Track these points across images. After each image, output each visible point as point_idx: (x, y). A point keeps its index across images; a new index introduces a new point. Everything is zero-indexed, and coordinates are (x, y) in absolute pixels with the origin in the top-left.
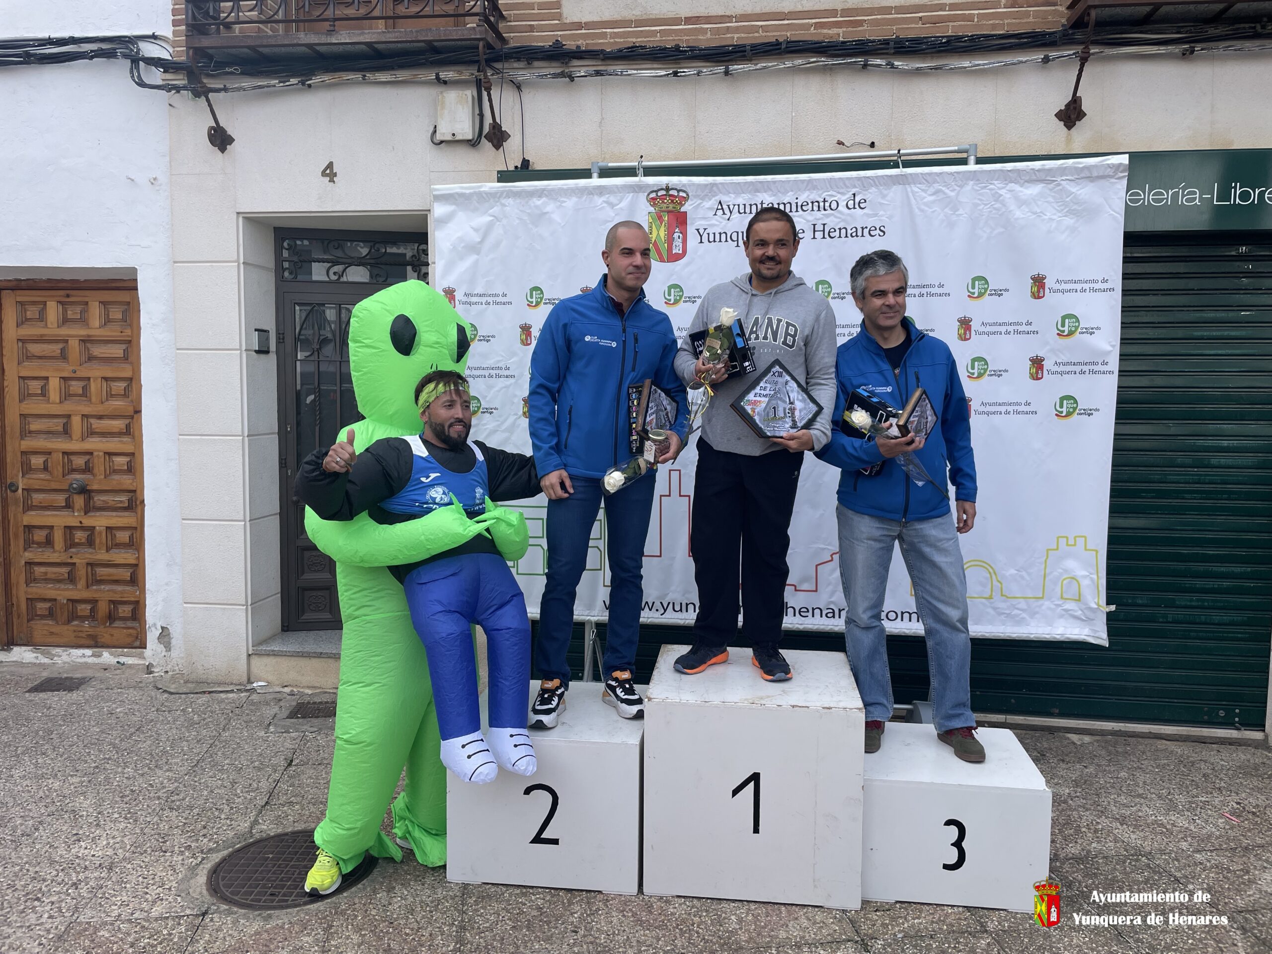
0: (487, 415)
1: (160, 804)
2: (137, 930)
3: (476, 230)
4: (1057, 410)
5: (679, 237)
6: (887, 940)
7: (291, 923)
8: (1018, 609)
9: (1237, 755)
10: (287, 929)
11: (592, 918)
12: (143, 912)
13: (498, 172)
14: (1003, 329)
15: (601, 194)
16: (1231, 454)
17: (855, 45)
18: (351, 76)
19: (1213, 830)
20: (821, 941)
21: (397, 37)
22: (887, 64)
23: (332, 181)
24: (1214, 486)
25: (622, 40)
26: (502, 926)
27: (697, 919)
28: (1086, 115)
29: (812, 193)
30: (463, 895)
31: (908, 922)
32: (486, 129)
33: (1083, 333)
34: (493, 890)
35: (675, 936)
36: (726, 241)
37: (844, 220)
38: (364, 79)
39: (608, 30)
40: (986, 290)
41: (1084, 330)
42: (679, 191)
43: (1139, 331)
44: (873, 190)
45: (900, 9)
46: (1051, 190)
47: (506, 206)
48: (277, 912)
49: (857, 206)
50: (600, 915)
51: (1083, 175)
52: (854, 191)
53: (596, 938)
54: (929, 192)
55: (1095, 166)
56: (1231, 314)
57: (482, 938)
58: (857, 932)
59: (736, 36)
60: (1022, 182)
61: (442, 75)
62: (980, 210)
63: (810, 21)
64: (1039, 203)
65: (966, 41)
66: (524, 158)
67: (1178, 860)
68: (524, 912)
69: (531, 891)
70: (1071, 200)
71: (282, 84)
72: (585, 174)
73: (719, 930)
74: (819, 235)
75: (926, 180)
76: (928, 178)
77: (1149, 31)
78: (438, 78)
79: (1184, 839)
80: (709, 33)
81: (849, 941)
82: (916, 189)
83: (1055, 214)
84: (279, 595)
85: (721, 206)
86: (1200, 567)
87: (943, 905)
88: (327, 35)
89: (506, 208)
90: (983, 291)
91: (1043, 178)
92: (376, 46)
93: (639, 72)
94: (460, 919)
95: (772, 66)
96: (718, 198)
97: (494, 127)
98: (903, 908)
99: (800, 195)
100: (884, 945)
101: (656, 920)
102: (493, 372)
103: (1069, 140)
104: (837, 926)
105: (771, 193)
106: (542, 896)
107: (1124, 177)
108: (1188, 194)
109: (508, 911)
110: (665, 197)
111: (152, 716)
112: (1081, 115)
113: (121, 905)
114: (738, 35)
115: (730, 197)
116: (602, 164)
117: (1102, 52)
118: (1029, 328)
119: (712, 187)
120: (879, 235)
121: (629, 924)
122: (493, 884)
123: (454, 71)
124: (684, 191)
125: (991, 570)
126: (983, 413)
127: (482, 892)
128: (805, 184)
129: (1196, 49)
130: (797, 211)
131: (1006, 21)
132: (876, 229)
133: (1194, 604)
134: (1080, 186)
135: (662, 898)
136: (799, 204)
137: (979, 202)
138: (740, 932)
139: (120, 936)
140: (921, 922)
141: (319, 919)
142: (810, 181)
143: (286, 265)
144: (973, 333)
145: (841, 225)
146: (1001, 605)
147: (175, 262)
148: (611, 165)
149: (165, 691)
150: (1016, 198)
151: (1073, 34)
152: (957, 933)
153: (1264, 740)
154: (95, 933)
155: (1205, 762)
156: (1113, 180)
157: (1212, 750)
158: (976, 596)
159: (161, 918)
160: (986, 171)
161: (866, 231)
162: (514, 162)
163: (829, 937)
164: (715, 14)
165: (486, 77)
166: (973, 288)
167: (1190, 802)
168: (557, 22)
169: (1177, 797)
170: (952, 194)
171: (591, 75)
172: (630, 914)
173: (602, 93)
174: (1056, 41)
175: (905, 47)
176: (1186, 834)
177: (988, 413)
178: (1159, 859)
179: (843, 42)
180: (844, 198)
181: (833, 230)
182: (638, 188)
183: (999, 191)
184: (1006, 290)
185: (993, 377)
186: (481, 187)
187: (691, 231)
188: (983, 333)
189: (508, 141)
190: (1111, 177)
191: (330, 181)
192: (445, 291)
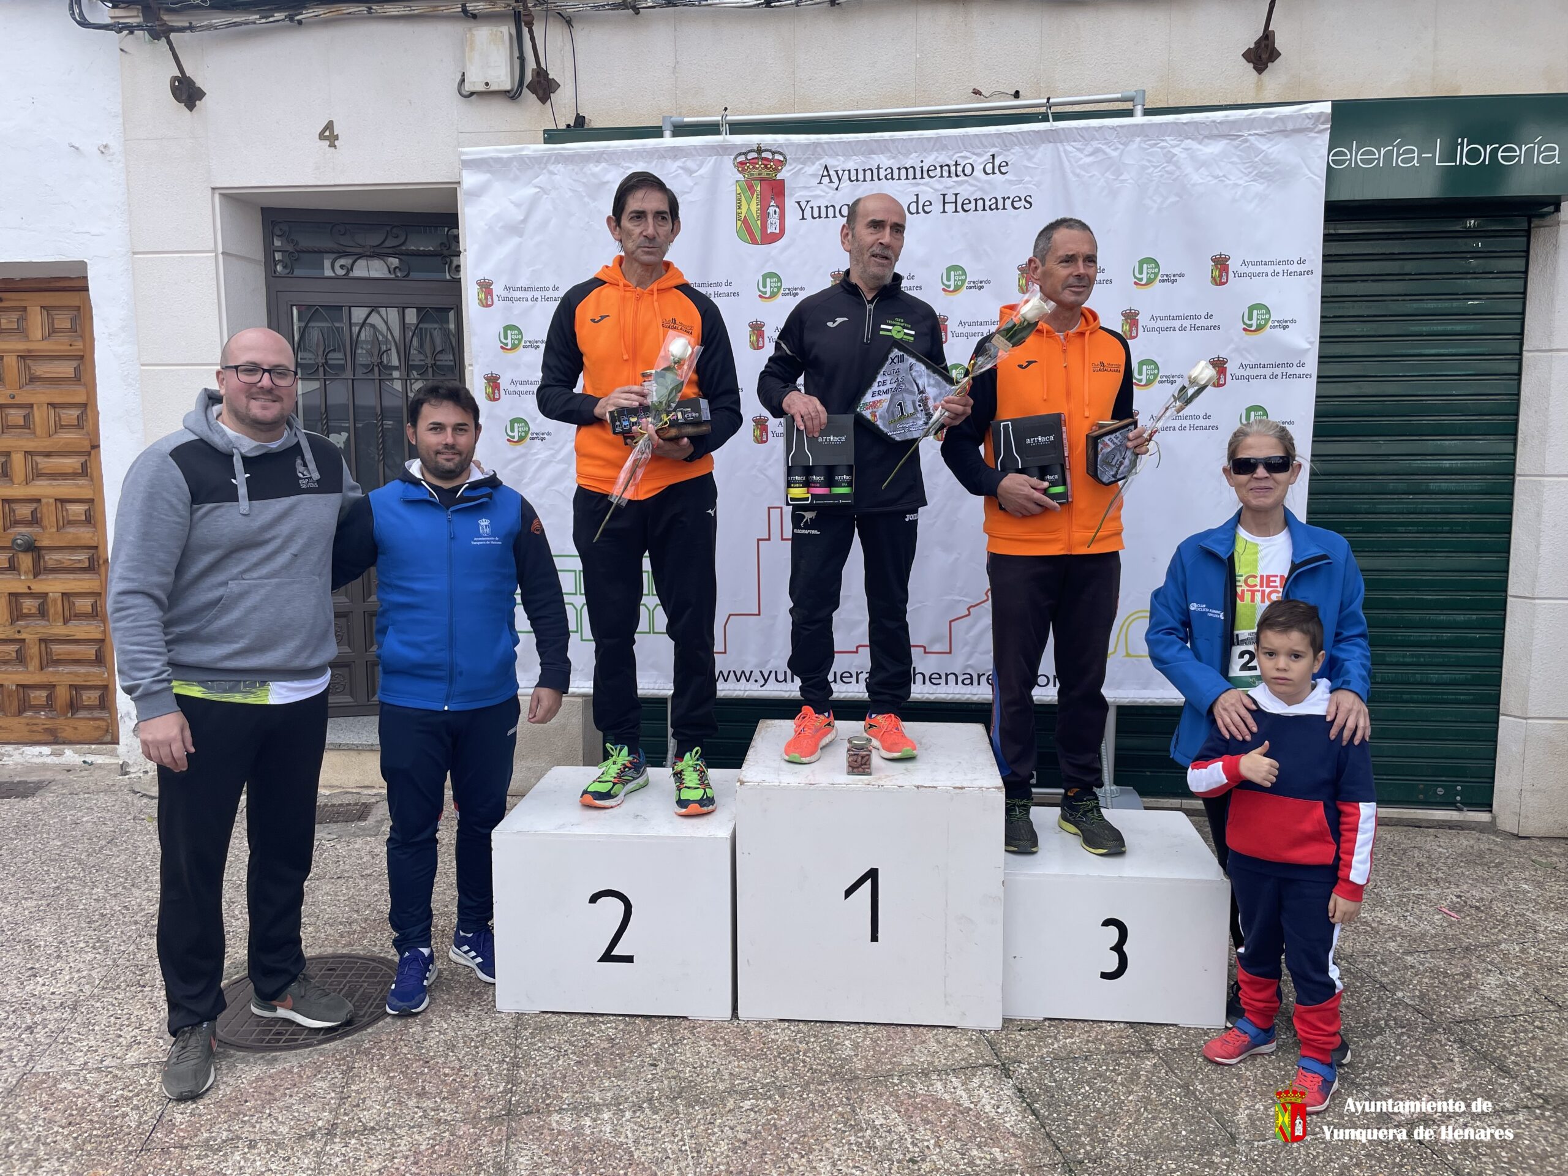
0: (538, 442)
1: (137, 929)
2: (106, 1080)
3: (518, 205)
4: (1242, 424)
5: (775, 211)
6: (1033, 1063)
7: (301, 1066)
9: (1459, 841)
10: (296, 1073)
11: (675, 1048)
12: (115, 1059)
13: (545, 131)
14: (1177, 324)
15: (675, 158)
16: (1453, 477)
18: (353, 8)
19: (1428, 928)
20: (954, 1067)
23: (332, 145)
24: (1434, 516)
26: (565, 1061)
27: (803, 1046)
28: (1280, 54)
29: (940, 154)
30: (517, 1026)
31: (1058, 1041)
32: (528, 78)
33: (1276, 327)
34: (554, 1019)
35: (776, 1066)
36: (835, 216)
37: (981, 189)
38: (370, 13)
40: (1156, 274)
41: (1276, 324)
42: (773, 153)
43: (1342, 326)
44: (1017, 149)
46: (1236, 147)
47: (555, 174)
48: (284, 1054)
49: (996, 170)
50: (685, 1045)
51: (1275, 128)
52: (993, 151)
53: (680, 1072)
54: (1085, 152)
55: (1289, 117)
56: (1455, 304)
57: (539, 1076)
58: (997, 1055)
60: (1201, 137)
61: (470, 7)
62: (1148, 174)
66: (578, 114)
67: (1384, 964)
68: (591, 1044)
69: (601, 1019)
70: (1260, 160)
71: (263, 21)
72: (655, 132)
73: (830, 1058)
74: (950, 208)
75: (1082, 137)
76: (1085, 134)
78: (464, 10)
79: (1393, 939)
81: (987, 1066)
82: (1069, 148)
83: (1241, 178)
85: (828, 171)
86: (1415, 615)
87: (1101, 1021)
89: (554, 177)
90: (1152, 276)
91: (1226, 132)
94: (512, 1055)
96: (823, 162)
97: (538, 74)
98: (1053, 1026)
99: (926, 157)
100: (1029, 1070)
101: (753, 1048)
103: (1259, 87)
104: (973, 1049)
105: (889, 155)
106: (614, 1025)
107: (1326, 129)
108: (1406, 152)
109: (572, 1044)
110: (756, 161)
111: (128, 825)
112: (1274, 55)
113: (88, 1051)
115: (838, 160)
116: (676, 119)
118: (1209, 323)
119: (816, 147)
120: (1025, 208)
121: (720, 1054)
122: (553, 1013)
123: (486, 2)
124: (780, 153)
127: (540, 1022)
128: (932, 144)
130: (922, 178)
132: (1020, 200)
133: (1408, 660)
134: (1272, 143)
135: (761, 1022)
136: (925, 169)
137: (1148, 164)
138: (855, 1060)
139: (86, 1088)
140: (1075, 1041)
141: (336, 1060)
142: (938, 139)
143: (278, 256)
144: (1140, 329)
145: (978, 195)
147: (134, 253)
148: (686, 120)
149: (144, 795)
150: (1193, 158)
152: (1116, 1053)
153: (1491, 822)
154: (55, 1085)
155: (1420, 848)
156: (1312, 135)
157: (1429, 836)
159: (138, 1065)
160: (1157, 125)
161: (1008, 202)
162: (565, 119)
163: (963, 1063)
165: (526, 8)
166: (1141, 273)
167: (1400, 896)
169: (1384, 890)
170: (1115, 154)
171: (661, 6)
172: (722, 1043)
173: (675, 30)
176: (1395, 933)
178: (1362, 962)
180: (981, 160)
181: (967, 201)
182: (723, 150)
183: (1171, 150)
184: (1181, 275)
185: (1165, 384)
186: (522, 149)
187: (790, 204)
188: (1153, 329)
189: (557, 92)
190: (1311, 130)
191: (330, 146)
192: (479, 283)
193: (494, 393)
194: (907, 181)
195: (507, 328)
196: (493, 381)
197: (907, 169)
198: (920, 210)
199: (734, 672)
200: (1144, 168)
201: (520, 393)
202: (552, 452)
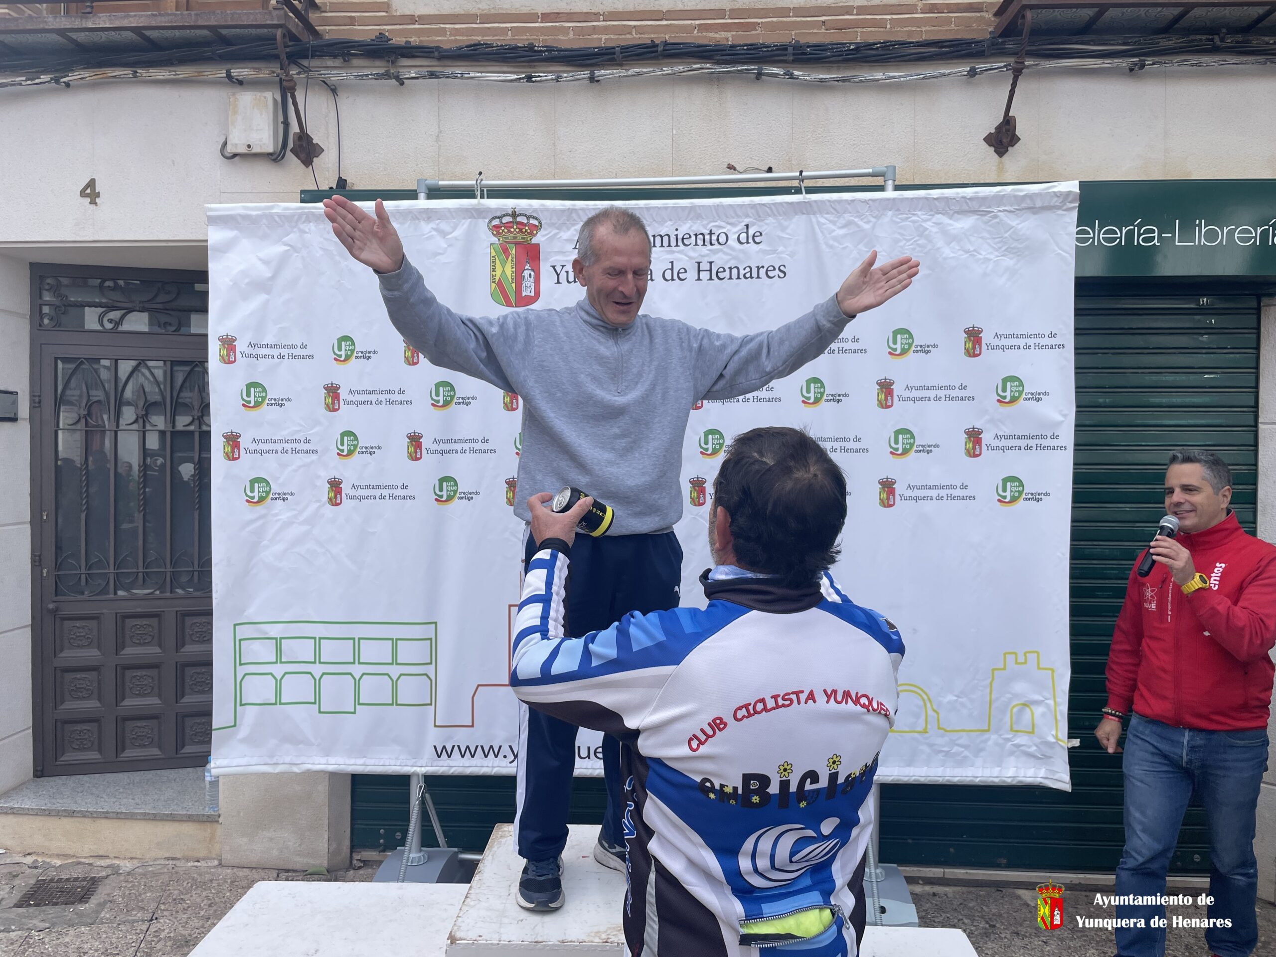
0: (279, 502)
3: (266, 262)
4: (999, 495)
5: (530, 275)
8: (959, 745)
13: (302, 192)
14: (932, 394)
15: (429, 220)
17: (747, 49)
18: (118, 72)
21: (171, 22)
22: (785, 74)
23: (93, 202)
25: (465, 38)
29: (695, 223)
32: (292, 140)
33: (1028, 399)
37: (734, 258)
38: (134, 76)
39: (447, 26)
40: (910, 345)
41: (1030, 396)
42: (528, 217)
44: (771, 220)
45: (799, 11)
46: (986, 223)
47: (307, 233)
49: (750, 240)
51: (1023, 205)
52: (747, 221)
54: (838, 224)
55: (1039, 195)
56: (1192, 377)
59: (604, 37)
60: (951, 212)
61: (235, 72)
62: (902, 247)
63: (693, 22)
64: (973, 239)
65: (878, 48)
66: (340, 178)
70: (1010, 236)
71: (29, 82)
72: (412, 195)
74: (705, 275)
75: (835, 209)
76: (838, 207)
77: (1092, 41)
78: (229, 76)
80: (571, 33)
82: (822, 220)
83: (991, 253)
84: (31, 730)
88: (82, 18)
89: (306, 235)
90: (907, 347)
91: (976, 208)
92: (148, 33)
93: (483, 74)
95: (647, 72)
97: (301, 138)
99: (680, 226)
102: (288, 446)
103: (1001, 169)
107: (1074, 208)
108: (1146, 232)
110: (510, 225)
114: (607, 37)
116: (430, 182)
117: (1037, 65)
118: (963, 393)
119: (571, 213)
120: (779, 277)
123: (251, 68)
124: (535, 218)
125: (925, 697)
126: (910, 498)
128: (687, 212)
129: (1147, 63)
130: (677, 245)
131: (924, 29)
132: (774, 269)
134: (1021, 219)
136: (680, 237)
137: (899, 237)
142: (693, 208)
143: (45, 309)
144: (896, 399)
145: (732, 264)
146: (939, 741)
148: (441, 183)
150: (944, 232)
151: (1003, 43)
156: (1060, 212)
158: (907, 729)
160: (907, 199)
161: (763, 271)
162: (327, 182)
164: (579, 11)
165: (290, 76)
166: (895, 343)
168: (384, 14)
170: (867, 227)
171: (424, 77)
173: (439, 101)
174: (984, 51)
175: (806, 54)
177: (916, 499)
179: (731, 46)
180: (735, 230)
181: (722, 270)
182: (479, 213)
183: (924, 224)
184: (935, 346)
185: (922, 454)
186: (272, 207)
187: (545, 268)
188: (908, 399)
189: (321, 156)
190: (1059, 208)
191: (90, 203)
192: (221, 339)
193: (233, 452)
194: (662, 248)
195: (250, 386)
196: (233, 440)
197: (662, 237)
198: (675, 277)
199: (482, 747)
200: (896, 241)
201: (262, 452)
202: (294, 512)
